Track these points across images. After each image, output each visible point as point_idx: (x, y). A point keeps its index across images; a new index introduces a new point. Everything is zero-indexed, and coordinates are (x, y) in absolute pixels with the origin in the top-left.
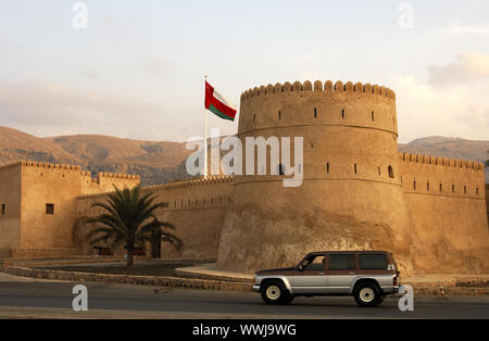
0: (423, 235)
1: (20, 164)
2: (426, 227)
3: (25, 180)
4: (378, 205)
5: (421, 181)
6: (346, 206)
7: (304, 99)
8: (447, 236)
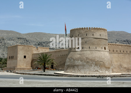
0: (116, 63)
1: (17, 45)
2: (116, 61)
3: (18, 49)
4: (101, 57)
5: (115, 50)
6: (94, 57)
7: (84, 32)
8: (122, 63)
